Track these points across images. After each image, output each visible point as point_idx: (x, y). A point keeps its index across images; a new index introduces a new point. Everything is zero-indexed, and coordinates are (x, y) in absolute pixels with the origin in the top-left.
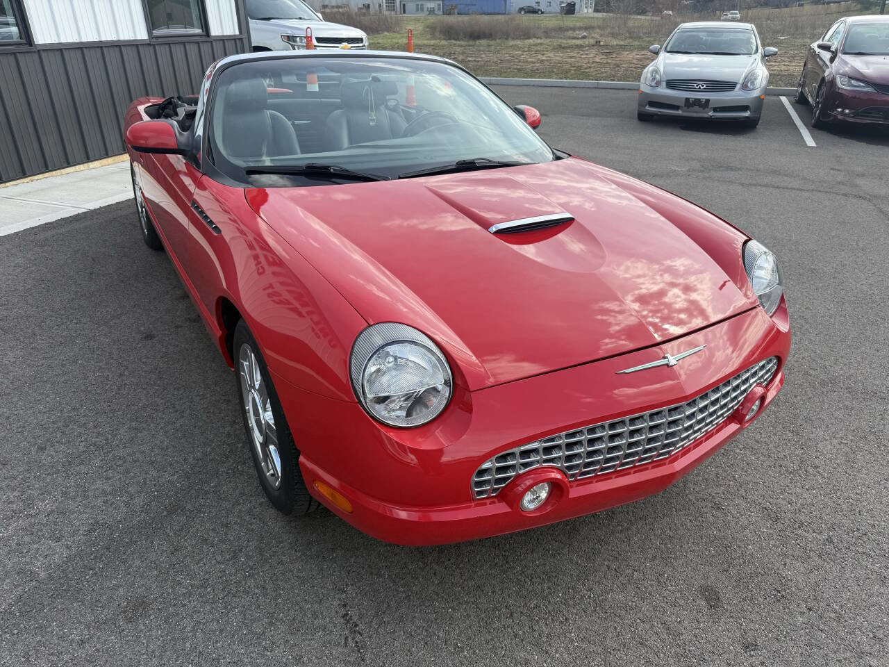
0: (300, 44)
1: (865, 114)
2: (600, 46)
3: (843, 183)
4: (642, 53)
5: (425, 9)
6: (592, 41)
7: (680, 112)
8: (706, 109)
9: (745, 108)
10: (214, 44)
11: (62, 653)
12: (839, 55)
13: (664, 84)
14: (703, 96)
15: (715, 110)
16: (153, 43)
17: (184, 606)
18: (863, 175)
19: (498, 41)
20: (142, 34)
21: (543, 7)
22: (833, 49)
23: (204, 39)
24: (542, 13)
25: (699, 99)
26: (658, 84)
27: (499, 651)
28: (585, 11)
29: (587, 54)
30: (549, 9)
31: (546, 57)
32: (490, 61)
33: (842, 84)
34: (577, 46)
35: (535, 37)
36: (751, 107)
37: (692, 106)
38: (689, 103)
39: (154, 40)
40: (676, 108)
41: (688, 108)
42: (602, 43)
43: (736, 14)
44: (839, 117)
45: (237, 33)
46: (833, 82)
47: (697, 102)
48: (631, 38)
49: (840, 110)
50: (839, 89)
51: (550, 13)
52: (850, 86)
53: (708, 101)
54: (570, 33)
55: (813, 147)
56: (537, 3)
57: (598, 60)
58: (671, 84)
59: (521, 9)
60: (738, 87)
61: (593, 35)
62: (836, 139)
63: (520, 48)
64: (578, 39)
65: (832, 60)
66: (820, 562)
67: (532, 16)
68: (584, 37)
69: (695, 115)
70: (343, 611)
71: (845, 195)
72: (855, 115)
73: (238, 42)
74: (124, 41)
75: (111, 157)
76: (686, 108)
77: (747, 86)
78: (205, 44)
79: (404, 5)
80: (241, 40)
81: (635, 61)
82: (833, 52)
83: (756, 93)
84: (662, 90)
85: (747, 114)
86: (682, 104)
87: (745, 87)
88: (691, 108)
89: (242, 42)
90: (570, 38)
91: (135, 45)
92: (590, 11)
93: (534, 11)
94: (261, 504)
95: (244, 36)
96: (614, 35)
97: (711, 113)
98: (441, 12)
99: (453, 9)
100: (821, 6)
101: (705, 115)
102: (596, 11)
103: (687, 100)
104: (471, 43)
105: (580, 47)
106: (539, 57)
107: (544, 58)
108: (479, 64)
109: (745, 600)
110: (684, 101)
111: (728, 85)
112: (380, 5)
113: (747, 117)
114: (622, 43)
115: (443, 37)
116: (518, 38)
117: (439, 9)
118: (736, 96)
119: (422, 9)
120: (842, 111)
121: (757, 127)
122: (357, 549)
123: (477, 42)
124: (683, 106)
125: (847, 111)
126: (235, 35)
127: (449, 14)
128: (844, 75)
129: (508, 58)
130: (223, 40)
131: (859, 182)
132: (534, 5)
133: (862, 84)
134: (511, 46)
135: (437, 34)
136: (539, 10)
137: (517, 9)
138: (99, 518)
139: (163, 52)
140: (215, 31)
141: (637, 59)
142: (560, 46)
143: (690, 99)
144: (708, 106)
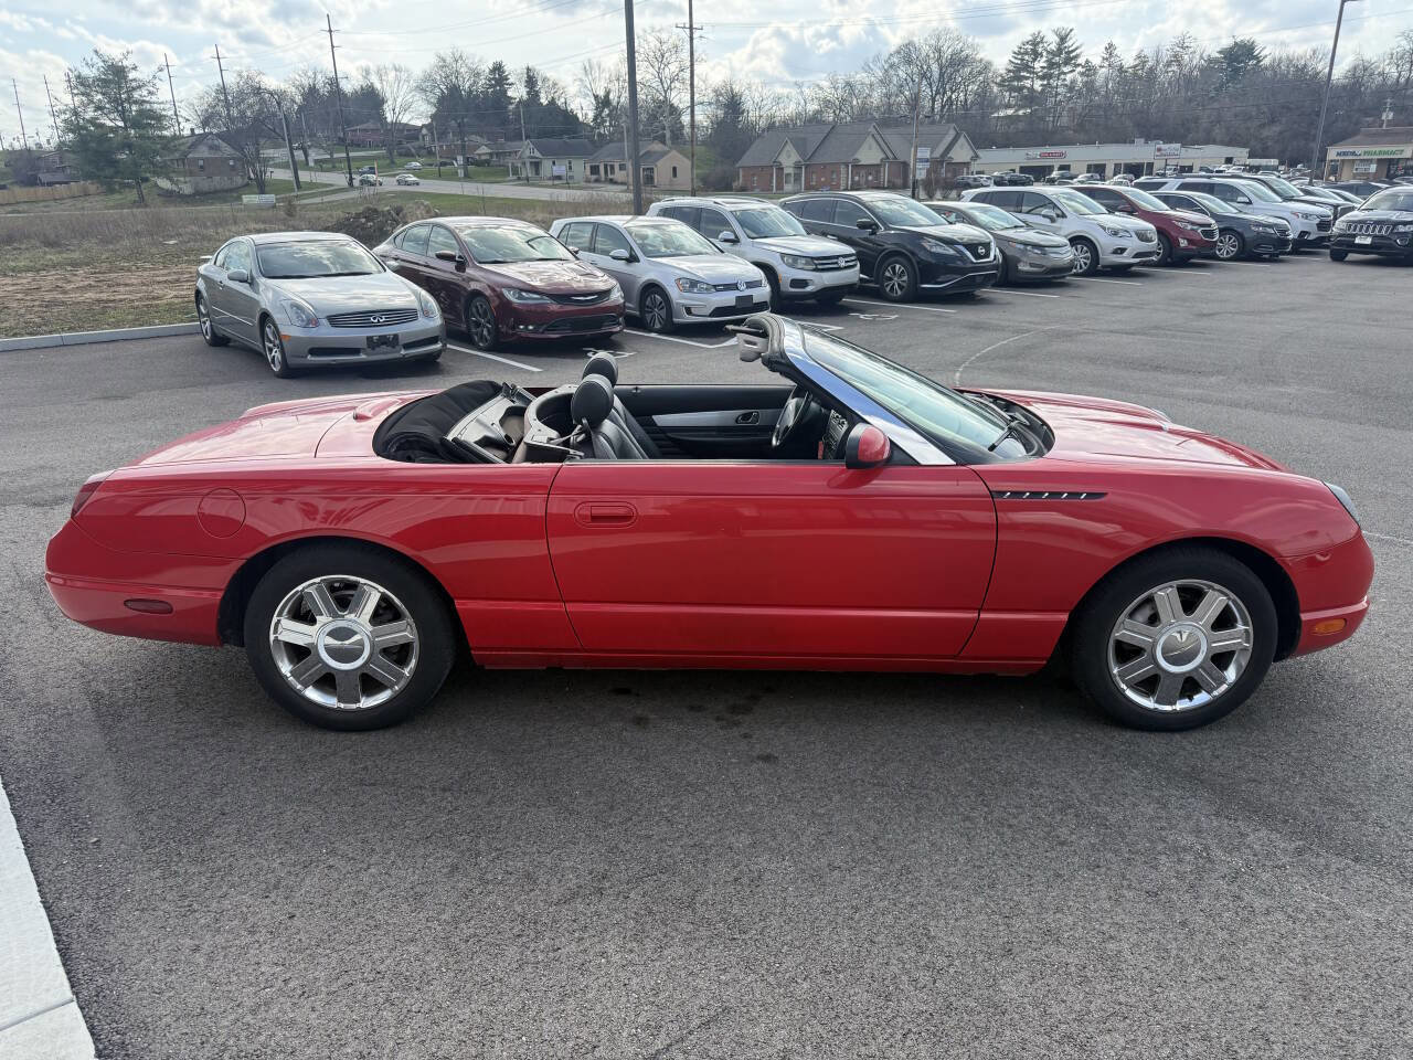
1: (552, 328)
7: (363, 357)
8: (397, 348)
9: (435, 339)
13: (326, 322)
14: (387, 331)
15: (407, 346)
25: (385, 336)
26: (314, 322)
36: (442, 337)
37: (378, 346)
38: (372, 343)
40: (356, 351)
41: (373, 349)
44: (523, 335)
47: (383, 340)
49: (522, 327)
53: (396, 336)
58: (336, 322)
60: (419, 314)
69: (383, 357)
72: (545, 330)
76: (369, 350)
84: (326, 332)
85: (438, 347)
86: (364, 345)
87: (425, 313)
88: (377, 349)
97: (403, 352)
101: (396, 355)
103: (369, 339)
110: (365, 341)
111: (409, 314)
113: (440, 350)
120: (526, 328)
124: (365, 347)
125: (531, 327)
143: (372, 337)
144: (397, 344)
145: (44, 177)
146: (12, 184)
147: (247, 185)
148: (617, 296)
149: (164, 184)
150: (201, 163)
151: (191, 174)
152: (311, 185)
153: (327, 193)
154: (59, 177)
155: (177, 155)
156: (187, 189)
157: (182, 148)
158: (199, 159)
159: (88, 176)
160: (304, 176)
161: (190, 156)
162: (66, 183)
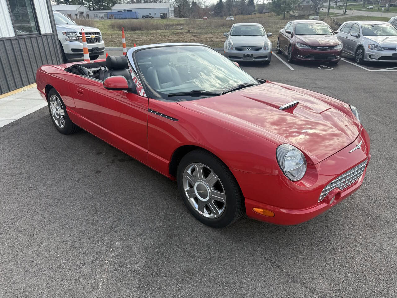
0: (72, 36)
1: (308, 57)
2: (190, 32)
3: (311, 83)
4: (209, 35)
5: (99, 17)
6: (186, 31)
7: (242, 60)
8: (252, 58)
9: (266, 57)
10: (43, 37)
11: (176, 295)
12: (295, 35)
13: (234, 48)
14: (250, 53)
16: (17, 38)
17: (206, 268)
18: (316, 80)
19: (145, 31)
20: (12, 35)
21: (153, 15)
22: (291, 33)
23: (38, 35)
24: (153, 18)
26: (232, 48)
27: (322, 257)
28: (171, 17)
29: (187, 36)
30: (155, 16)
31: (170, 38)
32: (146, 40)
33: (298, 46)
34: (180, 33)
35: (161, 29)
36: (268, 56)
38: (245, 56)
39: (18, 37)
40: (240, 58)
41: (245, 58)
42: (190, 31)
43: (232, 18)
44: (299, 58)
45: (52, 32)
46: (295, 45)
47: (248, 55)
48: (201, 29)
49: (299, 56)
50: (298, 48)
51: (156, 18)
52: (301, 47)
53: (252, 55)
54: (174, 27)
55: (293, 70)
56: (150, 13)
57: (192, 39)
58: (237, 48)
59: (143, 17)
60: (263, 48)
61: (185, 28)
62: (300, 67)
63: (156, 34)
64: (179, 29)
65: (292, 37)
66: (392, 209)
67: (149, 19)
68: (181, 29)
69: (248, 60)
70: (263, 257)
71: (315, 87)
72: (305, 57)
73: (52, 36)
74: (5, 38)
75: (4, 94)
76: (244, 58)
77: (266, 48)
78: (39, 38)
79: (88, 15)
80: (53, 35)
81: (208, 39)
82: (291, 34)
83: (269, 51)
84: (234, 51)
85: (267, 59)
86: (243, 56)
87: (265, 48)
88: (246, 58)
89: (54, 36)
90: (175, 29)
91: (10, 40)
92: (173, 17)
93: (150, 17)
94: (202, 227)
95: (55, 33)
96: (194, 28)
97: (254, 59)
98: (106, 18)
99: (112, 17)
100: (262, 14)
101: (252, 60)
102: (175, 17)
103: (244, 54)
104: (133, 32)
105: (181, 33)
106: (167, 38)
107: (169, 38)
108: (142, 41)
109: (379, 225)
110: (243, 55)
111: (259, 48)
112: (76, 15)
113: (267, 60)
114: (198, 31)
115: (119, 30)
116: (153, 29)
117: (105, 16)
118: (262, 52)
119: (97, 17)
120: (300, 56)
121: (270, 64)
122: (250, 235)
123: (136, 32)
124: (243, 57)
125: (301, 56)
126: (51, 33)
127: (111, 19)
128: (298, 43)
129: (154, 39)
130: (46, 36)
131: (317, 82)
132: (149, 14)
133: (305, 46)
134: (152, 33)
135: (116, 29)
136: (151, 17)
137: (142, 16)
138: (145, 245)
139: (22, 42)
140: (43, 32)
141: (208, 38)
142: (173, 33)
143: (245, 54)
144: (252, 57)
145: (264, 11)
146: (257, 13)
147: (314, 13)
148: (339, 48)
149: (292, 13)
150: (303, 7)
151: (299, 10)
152: (333, 13)
153: (338, 16)
154: (267, 11)
155: (297, 5)
156: (297, 15)
157: (299, 2)
158: (302, 6)
159: (273, 11)
160: (331, 11)
161: (300, 5)
162: (268, 13)
